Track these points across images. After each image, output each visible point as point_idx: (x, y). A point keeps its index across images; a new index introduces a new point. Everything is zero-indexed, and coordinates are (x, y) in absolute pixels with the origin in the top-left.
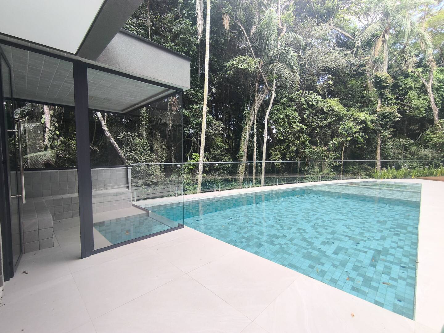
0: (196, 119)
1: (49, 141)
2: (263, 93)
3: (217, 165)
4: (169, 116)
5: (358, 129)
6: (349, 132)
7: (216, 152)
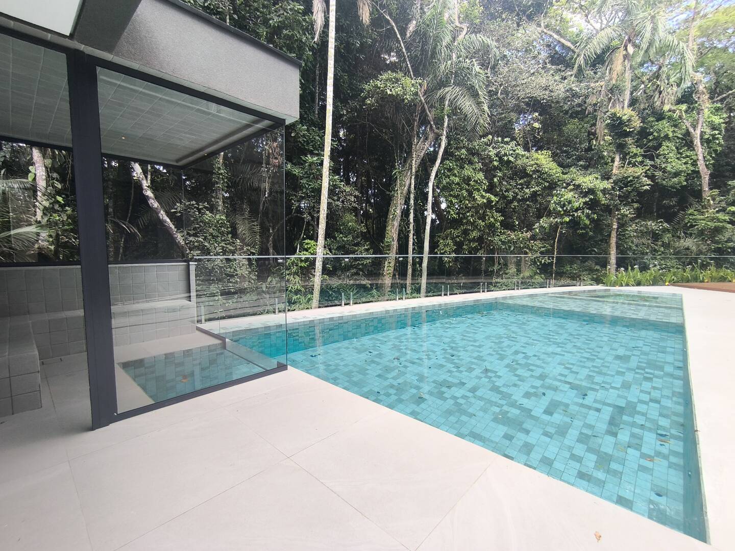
0: (311, 181)
1: (44, 214)
2: (426, 139)
3: (347, 260)
4: (264, 175)
5: (582, 203)
6: (567, 208)
7: (345, 239)
